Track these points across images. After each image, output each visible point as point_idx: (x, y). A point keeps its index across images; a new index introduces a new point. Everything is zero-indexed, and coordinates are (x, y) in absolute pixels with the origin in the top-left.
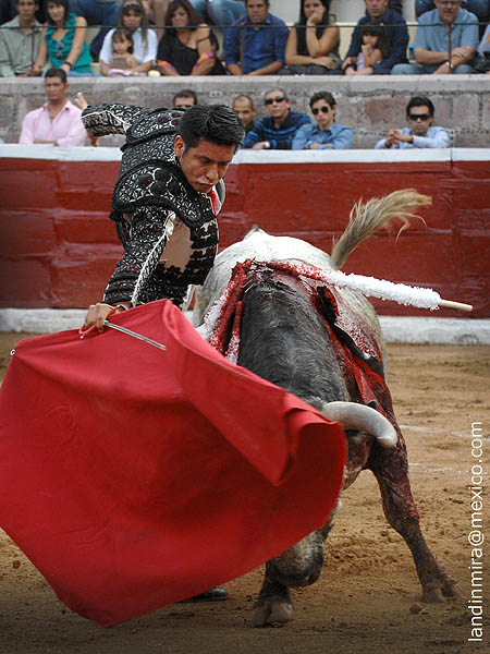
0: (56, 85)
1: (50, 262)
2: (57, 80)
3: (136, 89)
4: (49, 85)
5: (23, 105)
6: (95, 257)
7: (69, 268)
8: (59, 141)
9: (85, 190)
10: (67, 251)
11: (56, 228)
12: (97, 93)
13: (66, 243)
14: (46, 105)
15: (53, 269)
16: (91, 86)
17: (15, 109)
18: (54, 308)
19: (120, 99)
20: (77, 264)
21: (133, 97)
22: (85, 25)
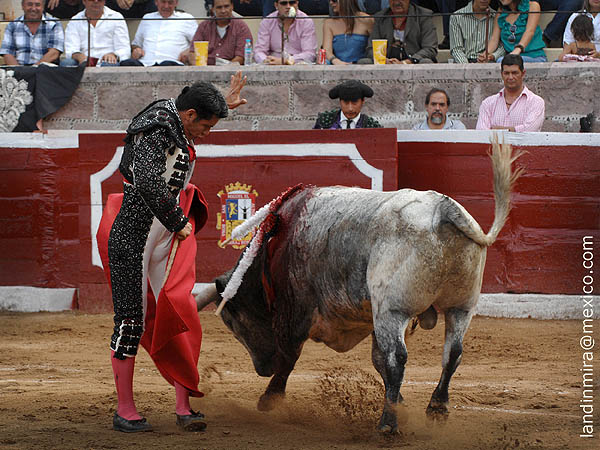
0: (514, 73)
1: (505, 247)
2: (515, 68)
3: (592, 73)
4: (507, 73)
5: (477, 90)
6: (550, 242)
7: (523, 253)
8: (516, 128)
9: (540, 175)
10: (522, 235)
11: (511, 213)
12: (551, 78)
13: (521, 228)
14: (502, 91)
15: (508, 254)
16: (545, 71)
17: (470, 95)
18: (509, 292)
19: (576, 84)
20: (532, 248)
21: (587, 82)
22: (539, 10)
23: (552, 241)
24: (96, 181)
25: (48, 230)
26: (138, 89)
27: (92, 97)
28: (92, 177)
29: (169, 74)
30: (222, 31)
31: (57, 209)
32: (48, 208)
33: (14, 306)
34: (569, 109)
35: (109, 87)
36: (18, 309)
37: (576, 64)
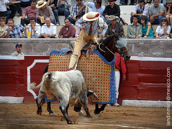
3: (163, 42)
5: (133, 46)
7: (142, 89)
11: (139, 78)
12: (152, 43)
13: (141, 83)
15: (138, 89)
16: (151, 41)
17: (131, 47)
18: (138, 100)
19: (159, 45)
20: (144, 88)
21: (162, 44)
22: (150, 25)
23: (149, 87)
24: (29, 69)
25: (17, 82)
26: (44, 44)
27: (32, 46)
28: (28, 67)
29: (52, 40)
30: (67, 29)
31: (19, 76)
32: (17, 76)
33: (7, 102)
34: (157, 51)
35: (36, 44)
36: (8, 103)
37: (159, 39)
